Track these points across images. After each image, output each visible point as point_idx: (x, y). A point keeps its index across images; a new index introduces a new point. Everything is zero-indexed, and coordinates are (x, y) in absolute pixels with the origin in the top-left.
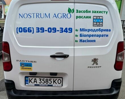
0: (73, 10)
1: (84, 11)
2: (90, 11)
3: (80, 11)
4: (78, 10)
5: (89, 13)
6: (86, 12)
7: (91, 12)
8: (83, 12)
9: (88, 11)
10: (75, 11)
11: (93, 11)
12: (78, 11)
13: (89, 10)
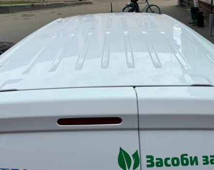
0: (136, 155)
1: (173, 159)
2: (196, 158)
3: (161, 159)
4: (152, 157)
5: (192, 164)
6: (183, 164)
7: (201, 160)
8: (169, 162)
9: (188, 157)
10: (144, 161)
11: (207, 157)
12: (155, 161)
13: (191, 154)
